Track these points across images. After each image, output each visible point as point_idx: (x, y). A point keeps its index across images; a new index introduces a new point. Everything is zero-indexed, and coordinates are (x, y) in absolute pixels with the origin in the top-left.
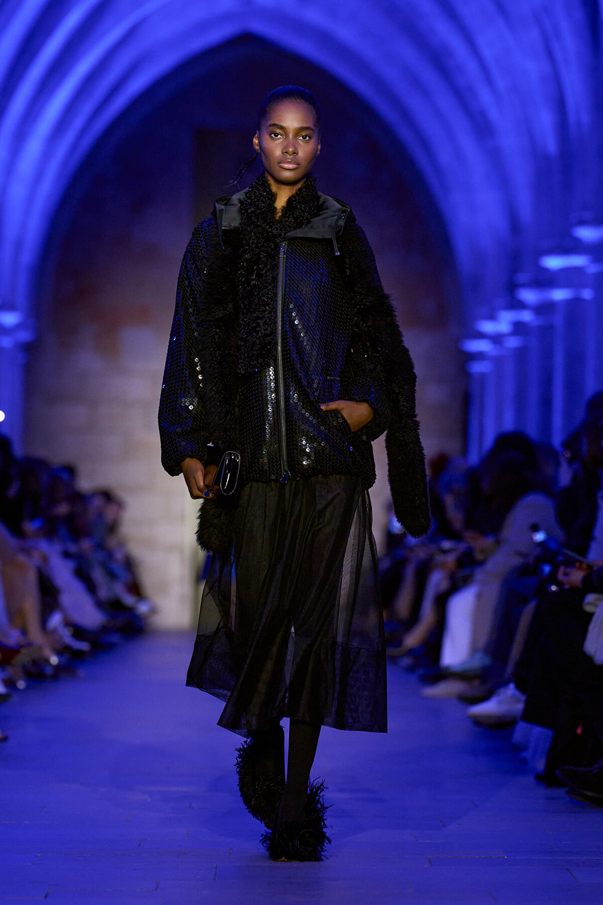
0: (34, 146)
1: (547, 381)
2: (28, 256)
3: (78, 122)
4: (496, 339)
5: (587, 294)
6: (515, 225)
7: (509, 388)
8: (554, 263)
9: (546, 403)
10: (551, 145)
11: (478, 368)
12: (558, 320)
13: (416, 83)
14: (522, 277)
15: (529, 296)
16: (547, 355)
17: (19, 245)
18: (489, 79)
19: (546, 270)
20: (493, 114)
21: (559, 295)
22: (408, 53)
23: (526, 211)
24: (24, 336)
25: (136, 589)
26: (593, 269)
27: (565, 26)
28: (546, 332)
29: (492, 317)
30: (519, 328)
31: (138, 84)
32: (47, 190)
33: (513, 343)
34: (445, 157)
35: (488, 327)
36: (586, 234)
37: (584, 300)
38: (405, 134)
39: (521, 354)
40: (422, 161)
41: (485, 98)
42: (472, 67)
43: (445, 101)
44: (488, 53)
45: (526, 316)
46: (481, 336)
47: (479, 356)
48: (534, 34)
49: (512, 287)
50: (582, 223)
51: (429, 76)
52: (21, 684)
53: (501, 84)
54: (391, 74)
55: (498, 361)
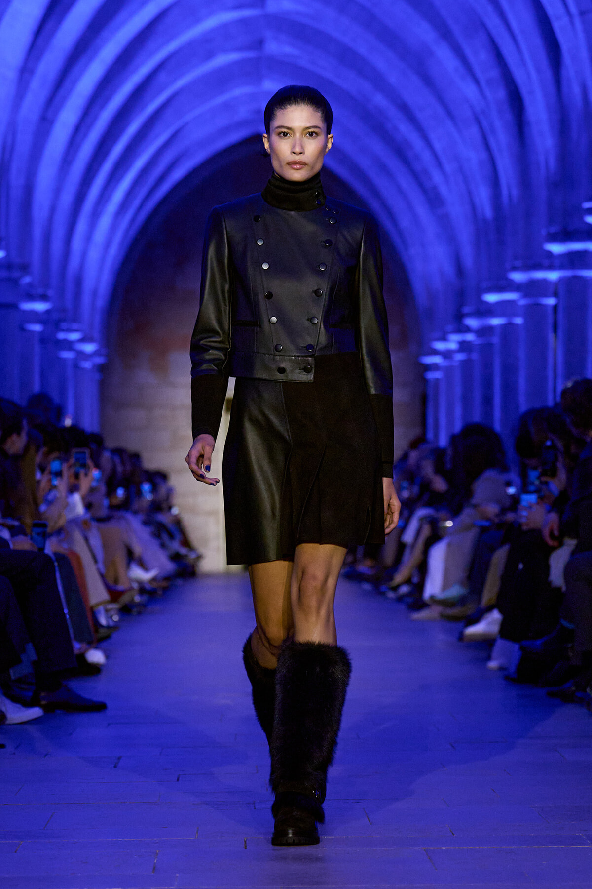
0: (105, 222)
1: (488, 384)
2: (101, 302)
3: (137, 202)
4: (447, 354)
5: (519, 321)
6: (460, 270)
7: (458, 390)
8: (492, 298)
9: (488, 401)
10: (488, 212)
11: (431, 376)
12: (496, 340)
13: (383, 168)
14: (466, 309)
15: (472, 322)
16: (487, 366)
17: (95, 293)
18: (439, 165)
19: (487, 303)
20: (444, 190)
21: (496, 321)
22: (378, 147)
23: (468, 260)
24: (99, 360)
25: (186, 543)
26: (522, 302)
27: (498, 124)
28: (486, 349)
29: (444, 339)
30: (464, 346)
31: (178, 174)
32: (114, 252)
33: (459, 357)
34: (405, 222)
35: (440, 346)
36: (518, 277)
37: (517, 325)
38: (375, 205)
39: (466, 365)
40: (387, 224)
41: (437, 178)
42: (426, 156)
43: (405, 182)
44: (438, 146)
45: (470, 337)
46: (436, 352)
47: (434, 367)
48: (474, 131)
49: (459, 317)
50: (515, 269)
51: (394, 164)
52: (116, 618)
53: (448, 168)
54: (365, 163)
55: (448, 371)
